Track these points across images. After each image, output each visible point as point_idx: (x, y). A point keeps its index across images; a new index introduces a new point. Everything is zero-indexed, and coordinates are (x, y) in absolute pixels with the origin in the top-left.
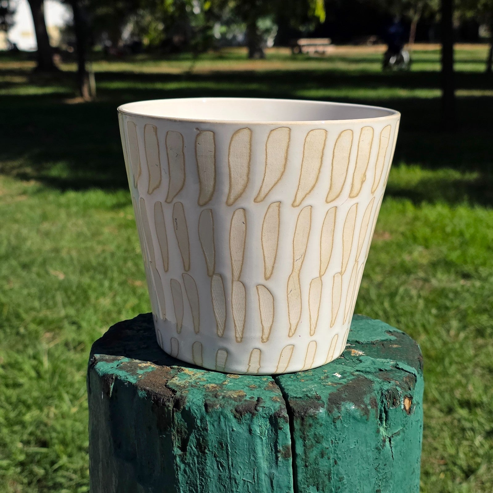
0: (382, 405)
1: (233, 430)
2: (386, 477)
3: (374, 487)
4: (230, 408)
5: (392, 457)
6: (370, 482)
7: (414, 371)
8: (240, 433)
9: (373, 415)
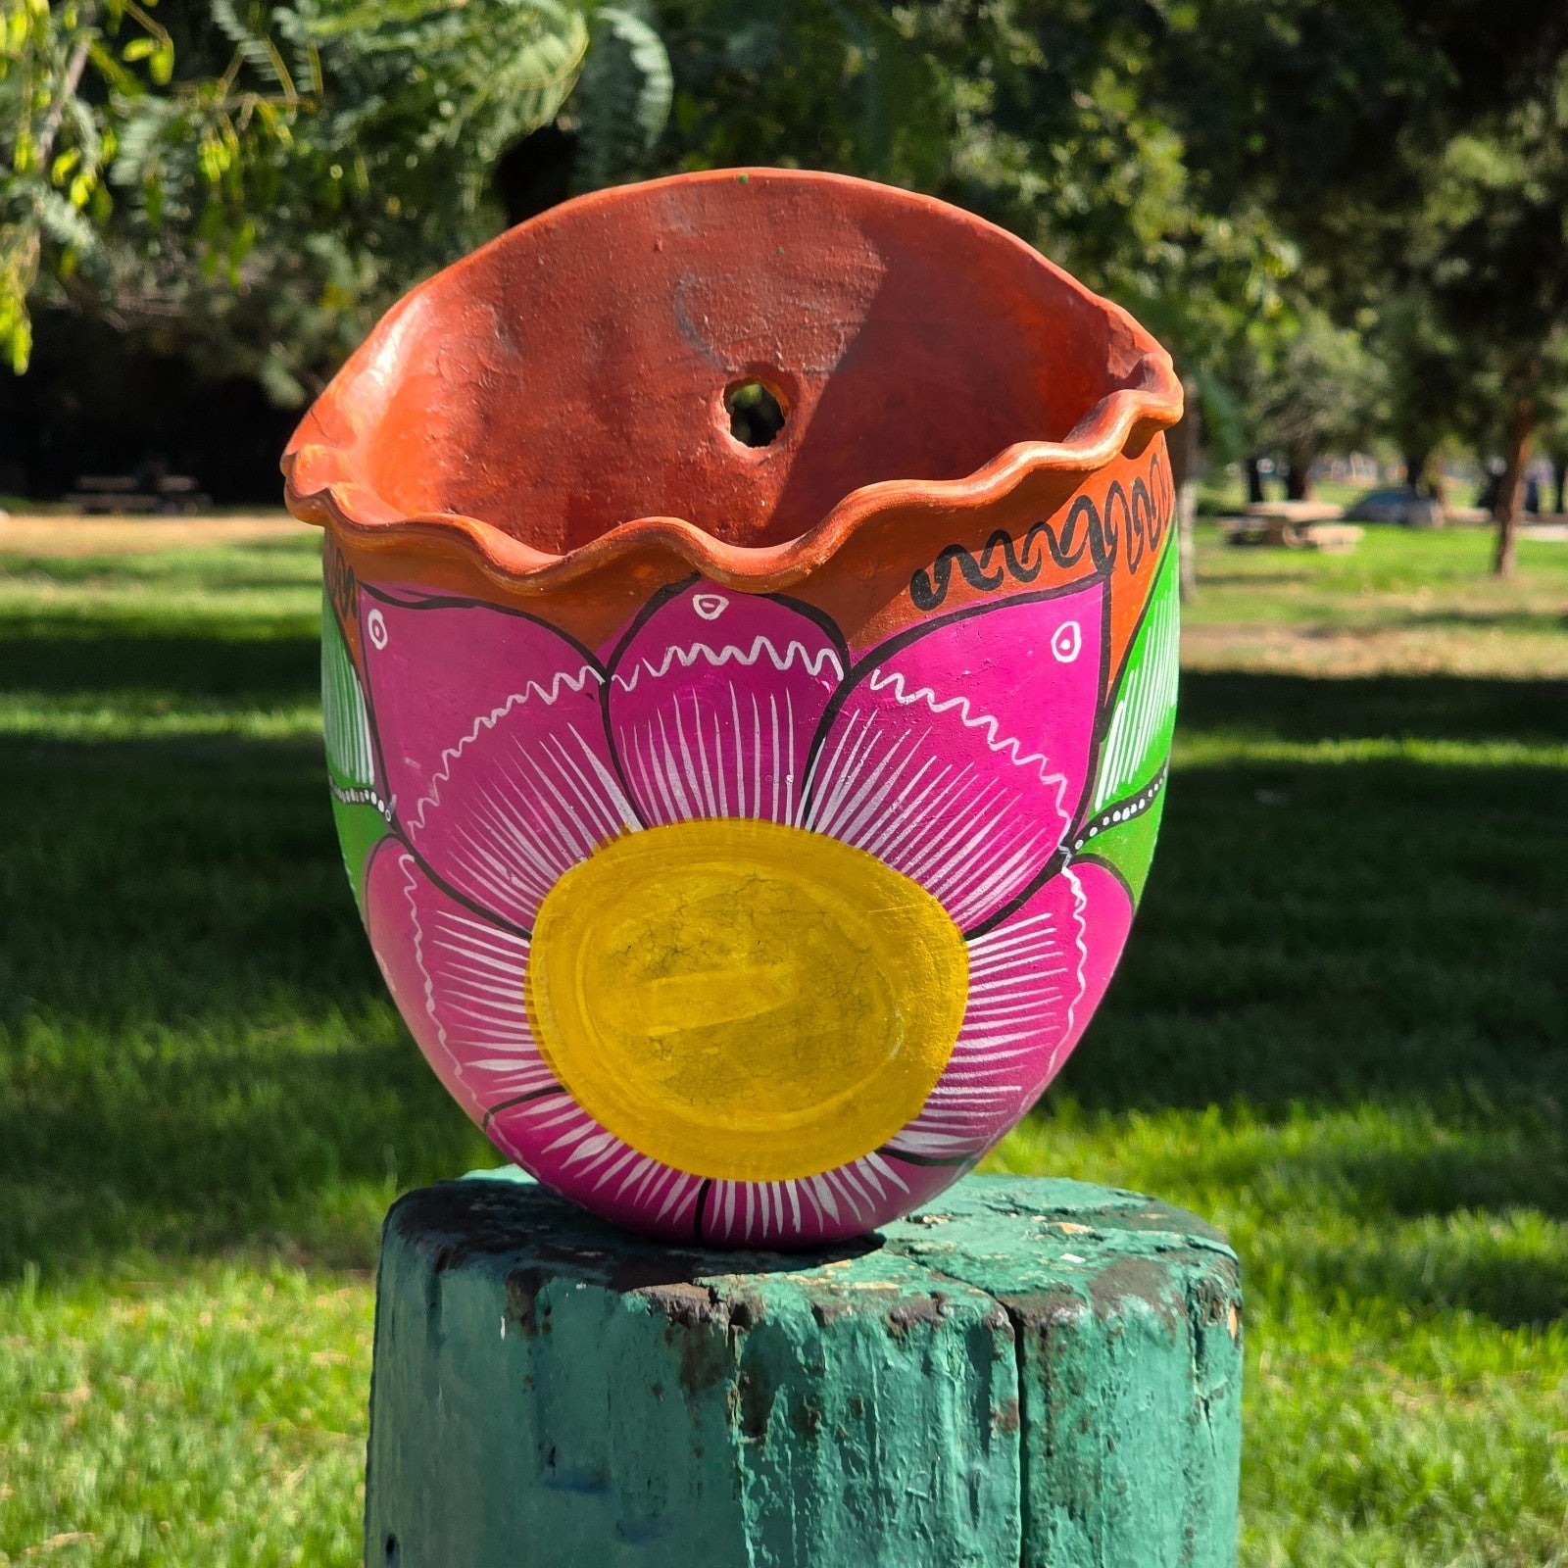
0: (1189, 1317)
2: (1202, 1498)
3: (1182, 1522)
4: (877, 1314)
5: (1213, 1448)
6: (1174, 1506)
8: (904, 1372)
9: (1182, 1332)
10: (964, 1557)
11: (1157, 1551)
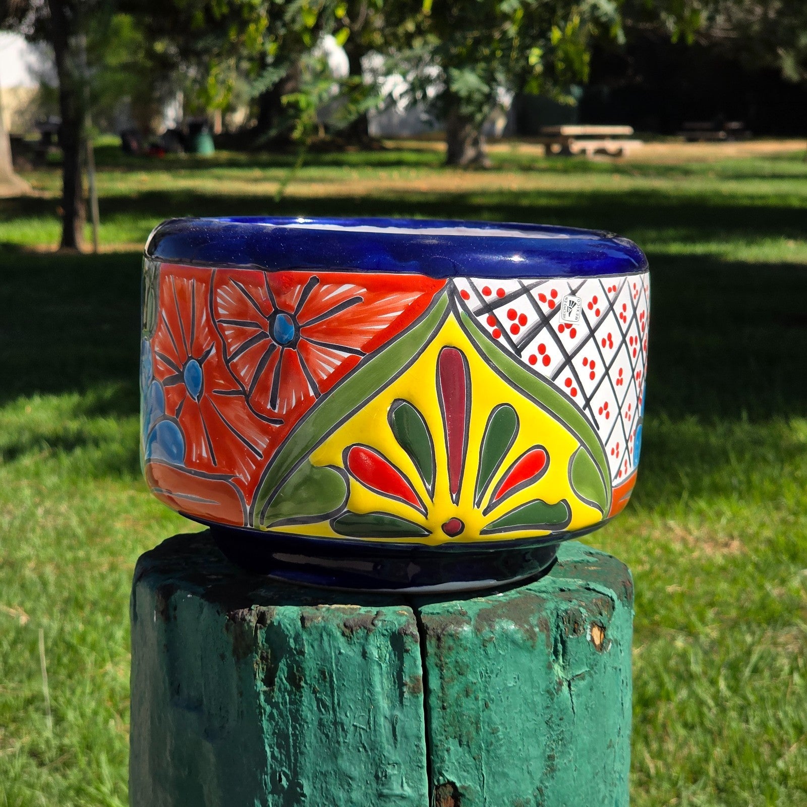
0: (557, 632)
1: (340, 653)
2: (563, 738)
3: (544, 751)
4: (336, 621)
5: (573, 709)
6: (538, 742)
7: (611, 593)
8: (350, 657)
9: (542, 641)
10: (389, 764)
11: (525, 767)
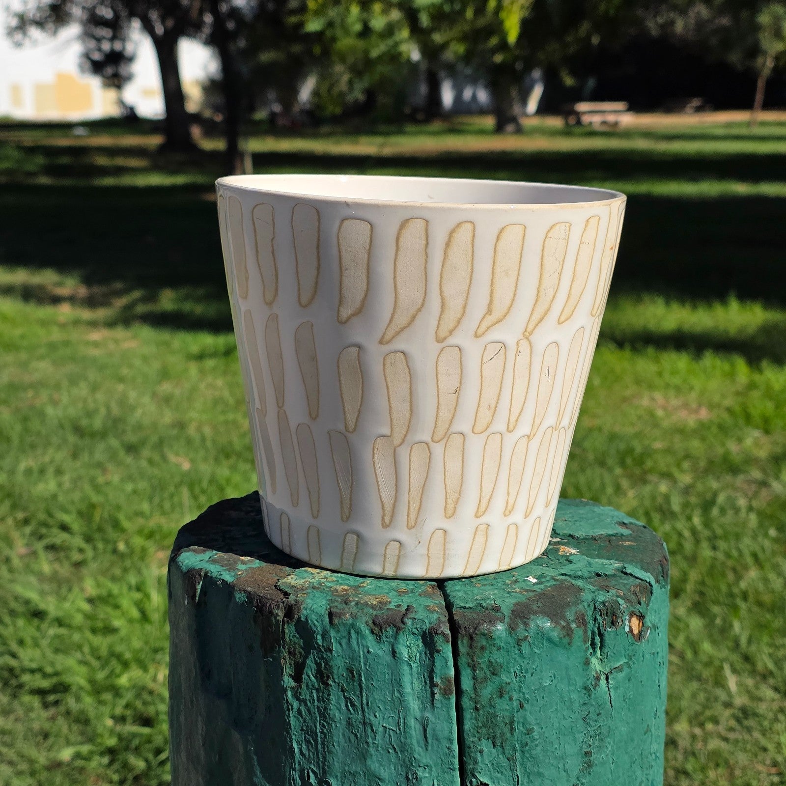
0: (594, 625)
1: (369, 652)
3: (581, 748)
4: (365, 619)
6: (575, 739)
8: (379, 656)
9: (579, 638)
10: (419, 766)
11: (561, 766)
